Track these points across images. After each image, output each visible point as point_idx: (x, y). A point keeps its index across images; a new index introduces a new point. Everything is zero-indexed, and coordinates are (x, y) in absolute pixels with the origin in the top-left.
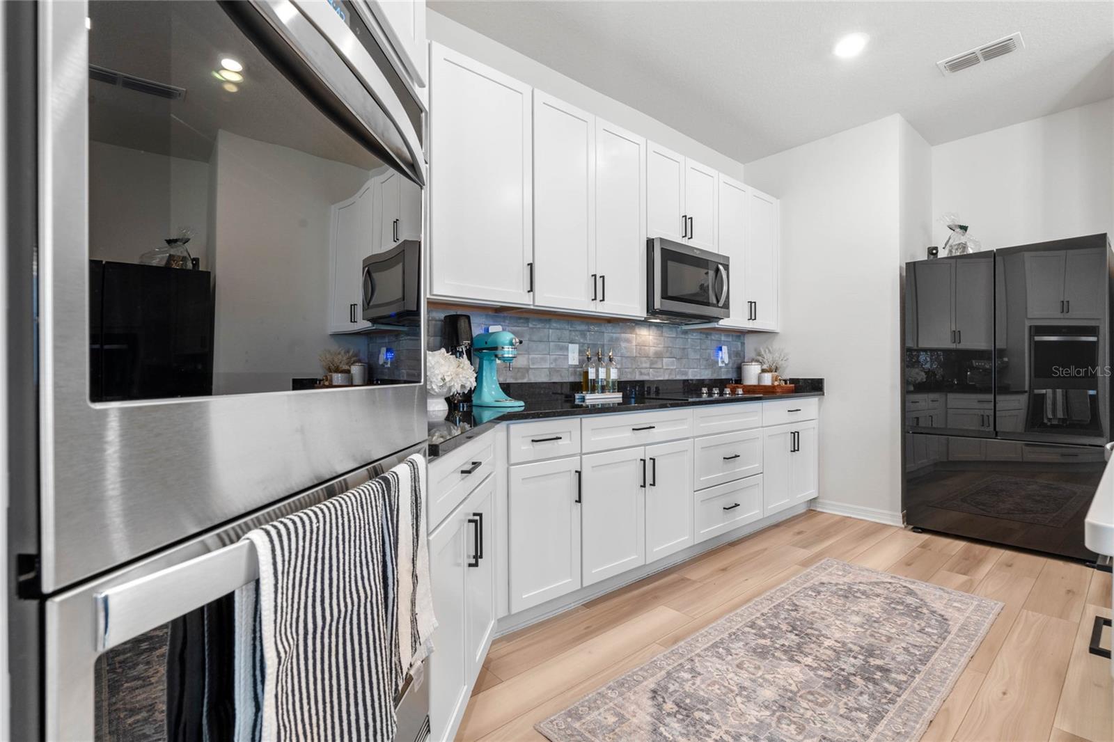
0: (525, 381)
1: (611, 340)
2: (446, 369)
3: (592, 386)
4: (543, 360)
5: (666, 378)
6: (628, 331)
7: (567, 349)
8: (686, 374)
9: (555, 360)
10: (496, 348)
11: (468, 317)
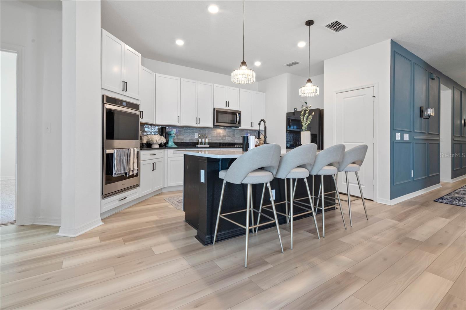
0: (183, 142)
1: (208, 132)
2: (157, 138)
3: (201, 143)
4: (188, 137)
5: (227, 142)
6: (214, 130)
7: (195, 134)
8: (234, 141)
9: (191, 137)
10: (171, 134)
11: (165, 128)
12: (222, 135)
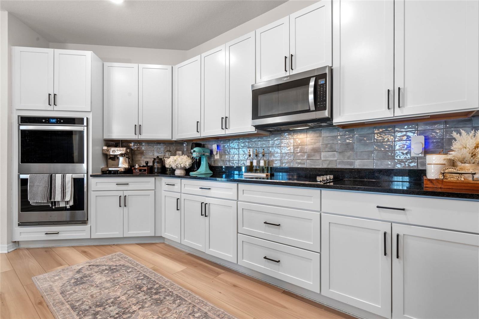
12: (308, 148)
